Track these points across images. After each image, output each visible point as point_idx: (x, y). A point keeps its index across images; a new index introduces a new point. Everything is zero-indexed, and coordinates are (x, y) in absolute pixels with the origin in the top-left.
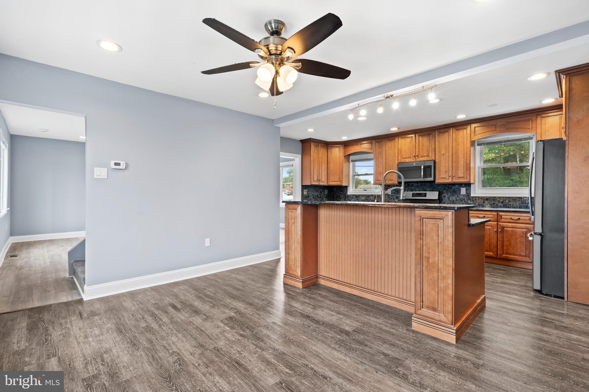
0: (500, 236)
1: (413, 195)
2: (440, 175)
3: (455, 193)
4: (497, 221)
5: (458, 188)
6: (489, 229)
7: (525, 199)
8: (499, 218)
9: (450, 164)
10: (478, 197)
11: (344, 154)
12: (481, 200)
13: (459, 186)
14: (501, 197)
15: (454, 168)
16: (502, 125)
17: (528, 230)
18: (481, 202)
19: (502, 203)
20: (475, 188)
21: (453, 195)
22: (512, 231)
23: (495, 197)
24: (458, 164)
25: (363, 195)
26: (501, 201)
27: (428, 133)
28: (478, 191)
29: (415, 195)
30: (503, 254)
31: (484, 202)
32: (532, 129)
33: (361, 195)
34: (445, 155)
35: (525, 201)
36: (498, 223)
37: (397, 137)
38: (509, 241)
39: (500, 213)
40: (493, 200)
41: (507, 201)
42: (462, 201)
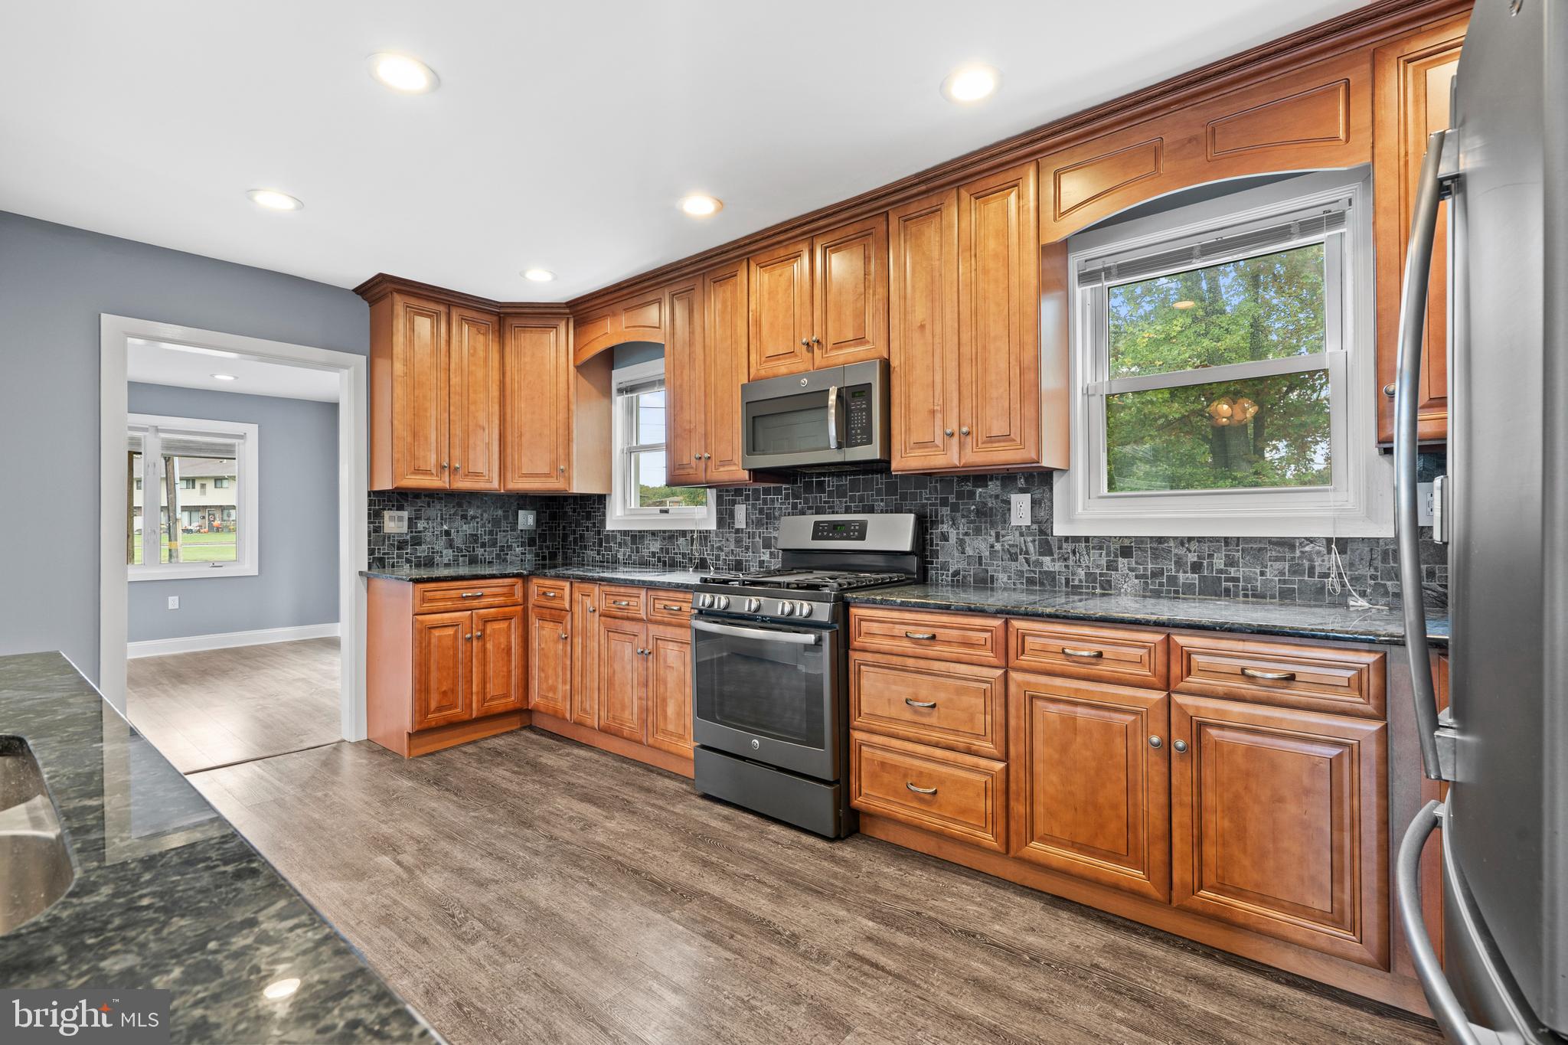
0: (1182, 773)
1: (819, 532)
2: (908, 430)
3: (986, 522)
4: (1167, 686)
5: (997, 497)
6: (1126, 732)
7: (1307, 549)
8: (1176, 670)
9: (952, 375)
10: (1087, 539)
11: (575, 360)
12: (1097, 557)
13: (1004, 486)
14: (1190, 539)
15: (966, 393)
16: (1190, 141)
17: (1347, 750)
18: (1098, 566)
19: (1194, 572)
20: (1070, 492)
21: (978, 531)
22: (1251, 751)
23: (1160, 540)
24: (985, 370)
25: (653, 533)
26: (1192, 558)
27: (857, 227)
28: (1084, 509)
29: (823, 531)
30: (1201, 887)
31: (1112, 566)
32: (1347, 140)
33: (647, 531)
34: (928, 327)
35: (1311, 560)
36: (1169, 696)
37: (745, 264)
38: (1235, 810)
39: (1182, 640)
40: (1152, 554)
41: (1219, 562)
42: (1016, 560)
